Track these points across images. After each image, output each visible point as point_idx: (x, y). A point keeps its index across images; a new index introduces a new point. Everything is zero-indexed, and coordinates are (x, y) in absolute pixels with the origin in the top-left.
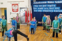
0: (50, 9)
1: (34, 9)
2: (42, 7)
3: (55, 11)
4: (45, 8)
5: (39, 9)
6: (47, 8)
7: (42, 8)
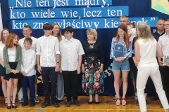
0: (86, 14)
1: (12, 16)
2: (51, 8)
3: (106, 26)
4: (64, 14)
5: (35, 15)
6: (74, 14)
7: (51, 14)
